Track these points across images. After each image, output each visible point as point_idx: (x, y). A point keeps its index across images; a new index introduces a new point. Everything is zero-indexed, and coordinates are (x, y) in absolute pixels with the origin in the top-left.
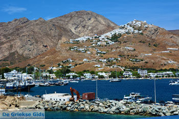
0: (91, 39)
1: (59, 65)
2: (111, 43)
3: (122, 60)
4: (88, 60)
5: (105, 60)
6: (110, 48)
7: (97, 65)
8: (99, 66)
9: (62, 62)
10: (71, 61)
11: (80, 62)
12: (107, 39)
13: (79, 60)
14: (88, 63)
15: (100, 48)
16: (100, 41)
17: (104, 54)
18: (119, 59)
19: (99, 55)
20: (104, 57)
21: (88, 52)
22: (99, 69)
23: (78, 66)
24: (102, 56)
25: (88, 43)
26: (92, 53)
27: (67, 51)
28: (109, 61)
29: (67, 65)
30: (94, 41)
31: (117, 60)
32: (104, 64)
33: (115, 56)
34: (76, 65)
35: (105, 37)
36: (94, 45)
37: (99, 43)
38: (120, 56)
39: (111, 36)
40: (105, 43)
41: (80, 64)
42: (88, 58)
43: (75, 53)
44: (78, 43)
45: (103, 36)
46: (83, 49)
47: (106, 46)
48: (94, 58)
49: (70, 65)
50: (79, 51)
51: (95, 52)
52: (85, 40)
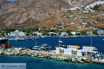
0: (79, 9)
1: (55, 27)
2: (92, 11)
3: (98, 23)
4: (74, 24)
5: (86, 23)
6: (91, 15)
7: (79, 27)
8: (80, 27)
9: (57, 25)
10: (63, 24)
11: (69, 25)
12: (90, 8)
13: (69, 23)
14: (73, 25)
15: (84, 15)
16: (85, 10)
17: (86, 19)
18: (96, 22)
19: (82, 20)
20: (86, 21)
21: (75, 18)
22: (80, 29)
23: (67, 27)
24: (84, 21)
25: (77, 12)
26: (78, 19)
27: (61, 17)
28: (89, 24)
29: (60, 27)
30: (81, 10)
31: (94, 23)
32: (84, 26)
33: (93, 21)
34: (66, 27)
35: (89, 7)
36: (80, 13)
37: (84, 12)
38: (97, 20)
39: (93, 6)
40: (88, 11)
41: (69, 26)
42: (74, 22)
43: (66, 19)
44: (70, 12)
45: (88, 7)
46: (72, 16)
47: (88, 13)
48: (79, 22)
49: (62, 27)
50: (69, 18)
51: (80, 18)
52: (75, 9)
